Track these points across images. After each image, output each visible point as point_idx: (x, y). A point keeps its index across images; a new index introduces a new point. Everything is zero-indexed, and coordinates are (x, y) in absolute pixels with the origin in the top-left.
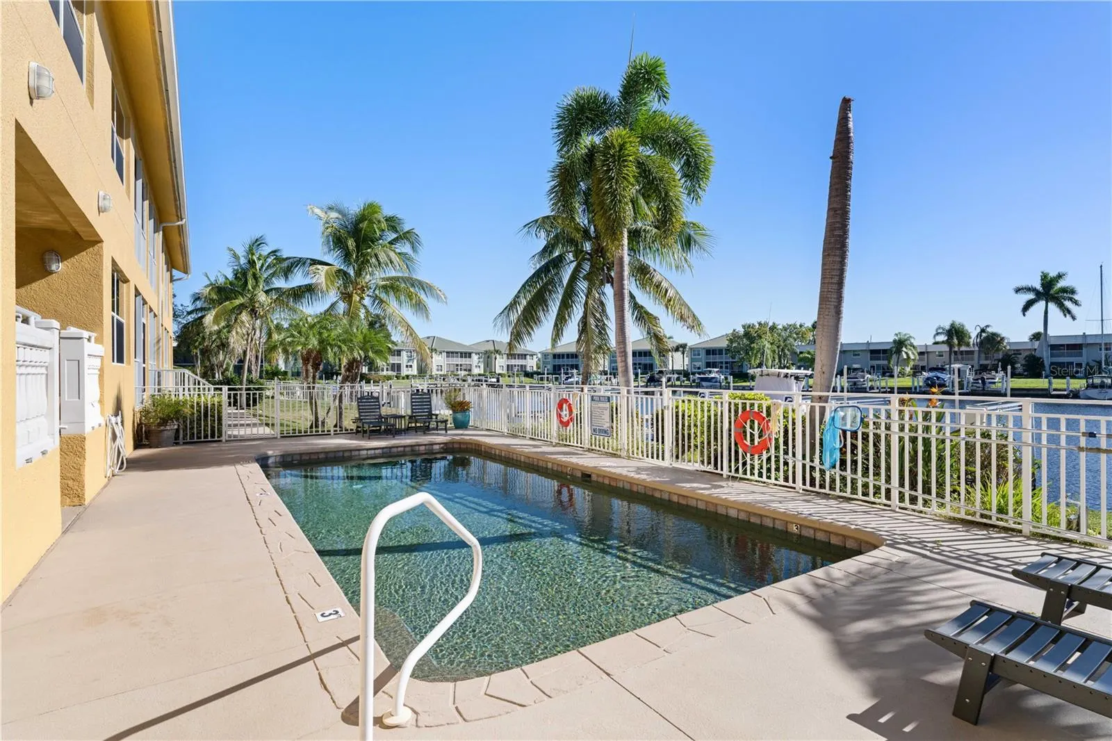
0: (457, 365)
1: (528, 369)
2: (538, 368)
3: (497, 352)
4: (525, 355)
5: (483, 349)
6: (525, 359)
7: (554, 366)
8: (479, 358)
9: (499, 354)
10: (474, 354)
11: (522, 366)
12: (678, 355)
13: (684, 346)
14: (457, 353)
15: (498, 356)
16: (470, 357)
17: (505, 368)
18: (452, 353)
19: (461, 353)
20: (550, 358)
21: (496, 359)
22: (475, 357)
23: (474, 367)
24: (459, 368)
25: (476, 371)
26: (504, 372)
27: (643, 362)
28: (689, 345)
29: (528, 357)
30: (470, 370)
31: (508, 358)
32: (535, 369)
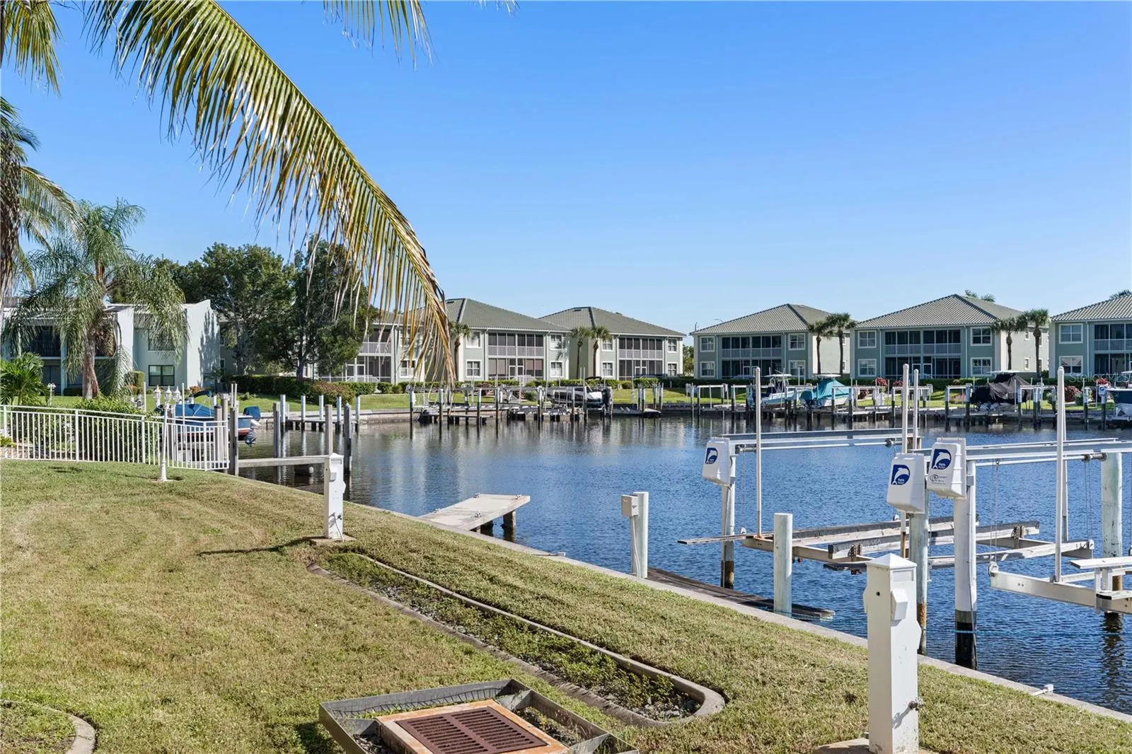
0: (512, 362)
1: (666, 371)
2: (688, 368)
3: (601, 333)
4: (660, 340)
5: (567, 327)
6: (660, 348)
7: (725, 364)
8: (560, 347)
9: (604, 338)
10: (549, 338)
11: (652, 363)
12: (1024, 340)
13: (1038, 317)
14: (512, 334)
15: (600, 342)
16: (540, 344)
17: (616, 368)
18: (502, 334)
19: (521, 335)
20: (716, 348)
21: (596, 347)
22: (551, 345)
23: (549, 365)
24: (517, 367)
25: (552, 375)
26: (613, 377)
27: (935, 355)
28: (1051, 314)
29: (666, 344)
30: (540, 373)
31: (622, 347)
32: (680, 371)
